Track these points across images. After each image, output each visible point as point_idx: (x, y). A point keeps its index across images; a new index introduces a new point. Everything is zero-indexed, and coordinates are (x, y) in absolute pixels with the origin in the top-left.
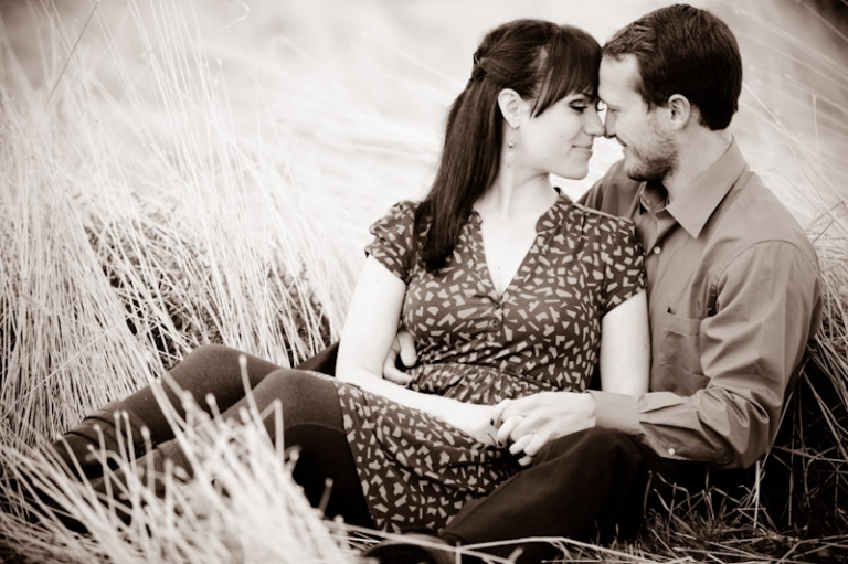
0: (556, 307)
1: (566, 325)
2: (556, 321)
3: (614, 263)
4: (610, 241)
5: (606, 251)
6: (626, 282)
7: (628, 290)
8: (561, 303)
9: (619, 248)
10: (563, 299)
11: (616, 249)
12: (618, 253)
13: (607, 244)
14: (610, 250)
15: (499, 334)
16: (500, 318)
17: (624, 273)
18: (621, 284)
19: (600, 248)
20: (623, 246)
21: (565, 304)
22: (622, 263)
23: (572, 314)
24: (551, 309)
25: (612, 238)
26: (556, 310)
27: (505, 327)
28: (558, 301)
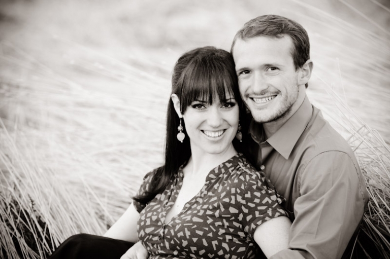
0: (189, 228)
1: (195, 240)
2: (188, 237)
3: (247, 202)
4: (243, 187)
5: (240, 194)
6: (257, 214)
7: (259, 219)
8: (193, 225)
9: (249, 192)
10: (195, 223)
11: (247, 193)
12: (248, 195)
13: (241, 189)
14: (242, 194)
15: (162, 245)
16: (162, 235)
17: (255, 209)
18: (254, 215)
19: (236, 191)
20: (252, 191)
21: (195, 226)
22: (253, 202)
23: (201, 233)
24: (186, 229)
25: (245, 185)
26: (188, 230)
27: (165, 240)
28: (191, 224)
